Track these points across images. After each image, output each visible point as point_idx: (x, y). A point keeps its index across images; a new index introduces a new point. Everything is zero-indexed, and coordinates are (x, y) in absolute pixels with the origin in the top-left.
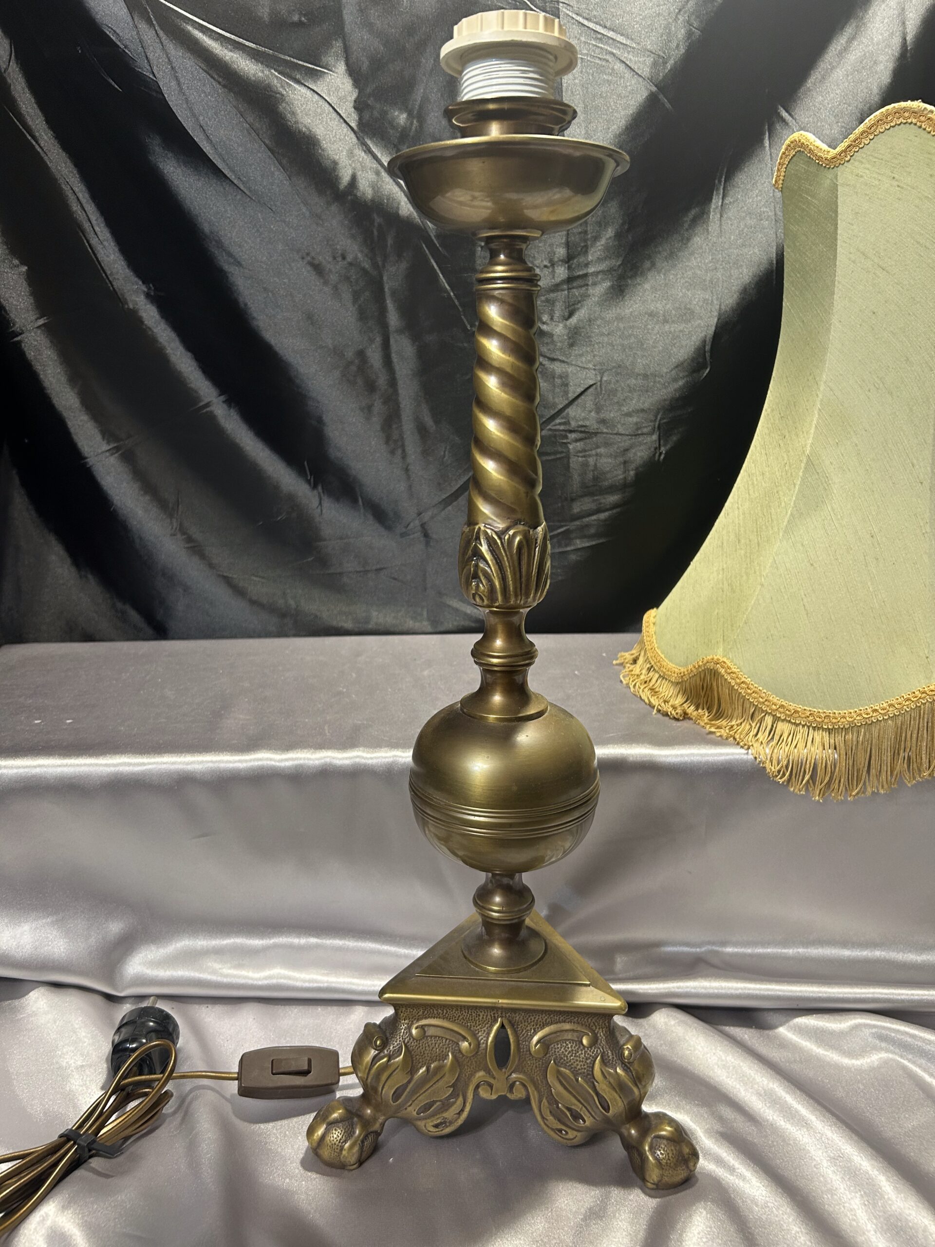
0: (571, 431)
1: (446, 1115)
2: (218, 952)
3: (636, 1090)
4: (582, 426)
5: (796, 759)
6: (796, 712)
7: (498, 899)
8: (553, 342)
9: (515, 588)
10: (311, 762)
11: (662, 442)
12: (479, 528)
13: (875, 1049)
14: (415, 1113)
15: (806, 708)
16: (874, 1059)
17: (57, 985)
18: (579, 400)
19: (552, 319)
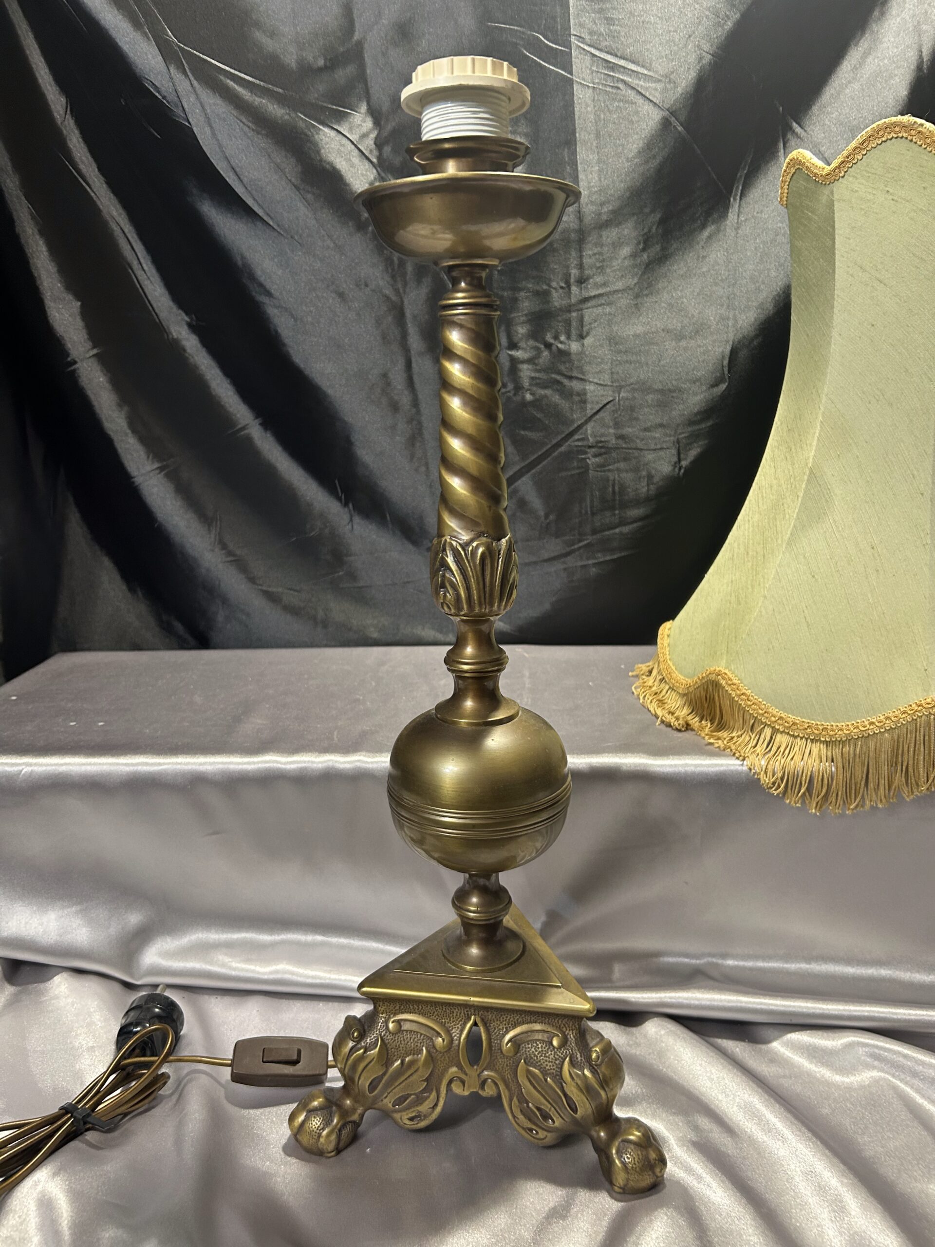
0: (590, 447)
1: (420, 1108)
2: (229, 946)
3: (603, 1093)
4: (601, 442)
5: (792, 771)
6: (794, 724)
7: (475, 900)
8: (570, 361)
9: (479, 598)
10: (315, 765)
11: (682, 456)
12: (446, 540)
13: (869, 1067)
14: (390, 1105)
15: (804, 720)
16: (866, 1076)
17: (80, 972)
18: (597, 417)
19: (569, 337)
